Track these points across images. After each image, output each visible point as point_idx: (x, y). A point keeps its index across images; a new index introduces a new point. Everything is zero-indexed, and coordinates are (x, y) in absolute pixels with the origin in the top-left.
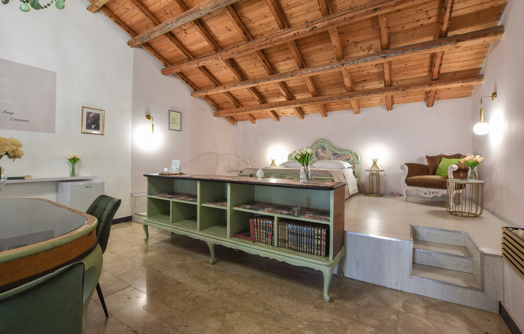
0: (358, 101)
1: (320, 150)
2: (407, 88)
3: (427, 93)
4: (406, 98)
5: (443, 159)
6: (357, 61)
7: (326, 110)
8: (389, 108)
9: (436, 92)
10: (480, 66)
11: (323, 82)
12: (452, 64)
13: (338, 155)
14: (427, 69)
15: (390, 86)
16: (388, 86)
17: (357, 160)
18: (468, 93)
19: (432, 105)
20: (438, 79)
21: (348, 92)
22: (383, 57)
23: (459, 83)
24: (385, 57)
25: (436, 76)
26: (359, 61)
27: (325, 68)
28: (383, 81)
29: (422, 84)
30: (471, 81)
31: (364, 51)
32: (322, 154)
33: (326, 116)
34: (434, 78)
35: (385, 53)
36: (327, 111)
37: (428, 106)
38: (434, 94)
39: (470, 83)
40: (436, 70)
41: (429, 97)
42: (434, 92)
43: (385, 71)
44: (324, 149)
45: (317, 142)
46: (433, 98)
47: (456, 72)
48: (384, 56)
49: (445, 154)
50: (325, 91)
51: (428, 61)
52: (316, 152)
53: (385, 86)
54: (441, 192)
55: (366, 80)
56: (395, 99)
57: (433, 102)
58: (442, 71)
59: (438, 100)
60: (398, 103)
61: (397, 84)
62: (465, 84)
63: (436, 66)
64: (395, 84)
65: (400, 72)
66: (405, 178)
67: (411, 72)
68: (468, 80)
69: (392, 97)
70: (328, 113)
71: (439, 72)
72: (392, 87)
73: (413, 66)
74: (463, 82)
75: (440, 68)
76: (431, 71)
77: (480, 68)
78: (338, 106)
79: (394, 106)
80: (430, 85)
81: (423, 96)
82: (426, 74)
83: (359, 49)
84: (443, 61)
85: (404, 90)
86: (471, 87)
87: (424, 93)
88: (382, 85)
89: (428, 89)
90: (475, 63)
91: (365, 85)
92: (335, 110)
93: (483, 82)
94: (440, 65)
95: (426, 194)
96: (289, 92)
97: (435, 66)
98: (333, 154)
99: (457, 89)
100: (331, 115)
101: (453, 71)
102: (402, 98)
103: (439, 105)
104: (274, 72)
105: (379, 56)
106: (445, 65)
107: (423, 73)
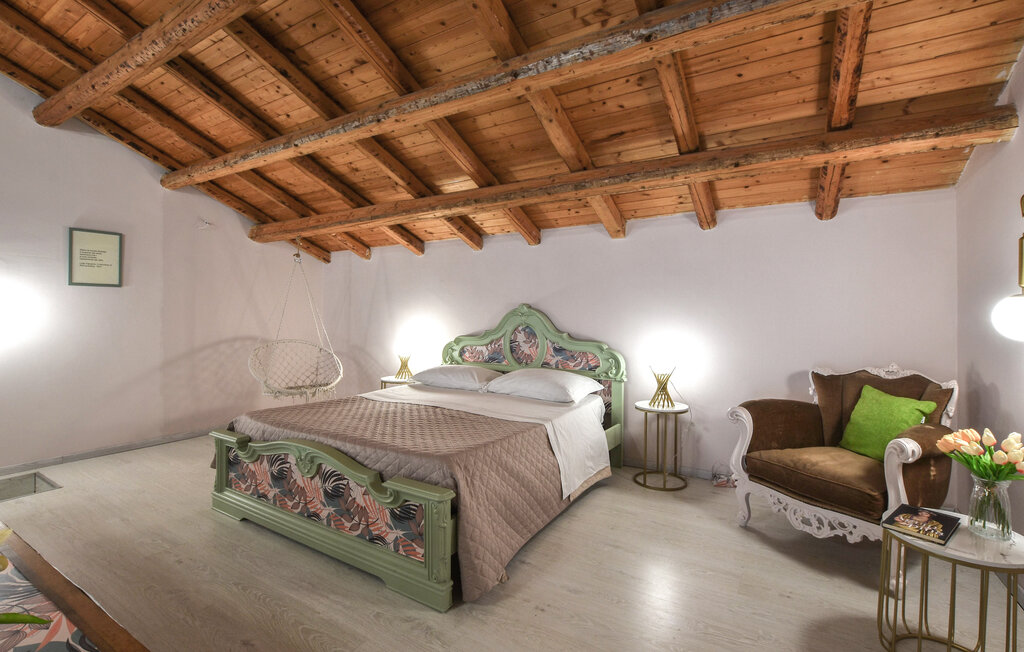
0: (615, 200)
1: (521, 337)
2: (746, 156)
3: (818, 173)
4: (755, 190)
5: (869, 392)
6: (558, 56)
7: (533, 225)
8: (708, 220)
9: (843, 170)
10: (999, 77)
11: (494, 142)
12: (897, 72)
13: (569, 354)
14: (811, 92)
15: (697, 150)
16: (690, 152)
17: (617, 374)
18: (947, 174)
19: (834, 213)
20: (849, 126)
21: (572, 172)
22: (641, 37)
23: (923, 137)
24: (648, 38)
25: (841, 114)
26: (564, 58)
27: (464, 88)
28: (673, 138)
29: (796, 144)
30: (968, 130)
31: (586, 23)
32: (526, 349)
33: (538, 241)
34: (835, 123)
35: (648, 24)
36: (539, 229)
37: (820, 216)
38: (836, 177)
39: (962, 136)
40: (841, 90)
41: (822, 188)
42: (838, 171)
43: (670, 97)
44: (531, 334)
45: (513, 313)
46: (834, 190)
47: (912, 100)
48: (644, 32)
49: (874, 372)
50: (512, 169)
51: (813, 59)
52: (512, 342)
53: (681, 153)
54: (858, 529)
55: (622, 133)
56: (721, 195)
57: (837, 203)
58: (863, 99)
59: (850, 196)
60: (733, 207)
61: (720, 144)
62: (945, 142)
63: (843, 73)
64: (711, 145)
65: (722, 103)
66: (744, 452)
67: (758, 101)
68: (958, 127)
69: (710, 187)
70: (544, 233)
71: (852, 100)
72: (700, 155)
73: (761, 80)
74: (937, 135)
75: (855, 85)
76: (824, 99)
77: (1001, 85)
78: (565, 213)
79: (720, 214)
80: (824, 146)
81: (805, 185)
82: (810, 110)
83: (567, 15)
84: (866, 59)
85: (737, 165)
86: (958, 155)
87: (807, 175)
88: (672, 150)
89: (817, 159)
90: (983, 63)
91: (620, 148)
92: (558, 225)
93: (1013, 135)
94: (858, 71)
95: (806, 522)
96: (413, 172)
97: (838, 75)
98: (555, 349)
99: (914, 159)
100: (552, 239)
101: (900, 97)
102: (743, 192)
103: (856, 212)
104: (339, 110)
105: (628, 38)
106: (874, 76)
107: (796, 106)
